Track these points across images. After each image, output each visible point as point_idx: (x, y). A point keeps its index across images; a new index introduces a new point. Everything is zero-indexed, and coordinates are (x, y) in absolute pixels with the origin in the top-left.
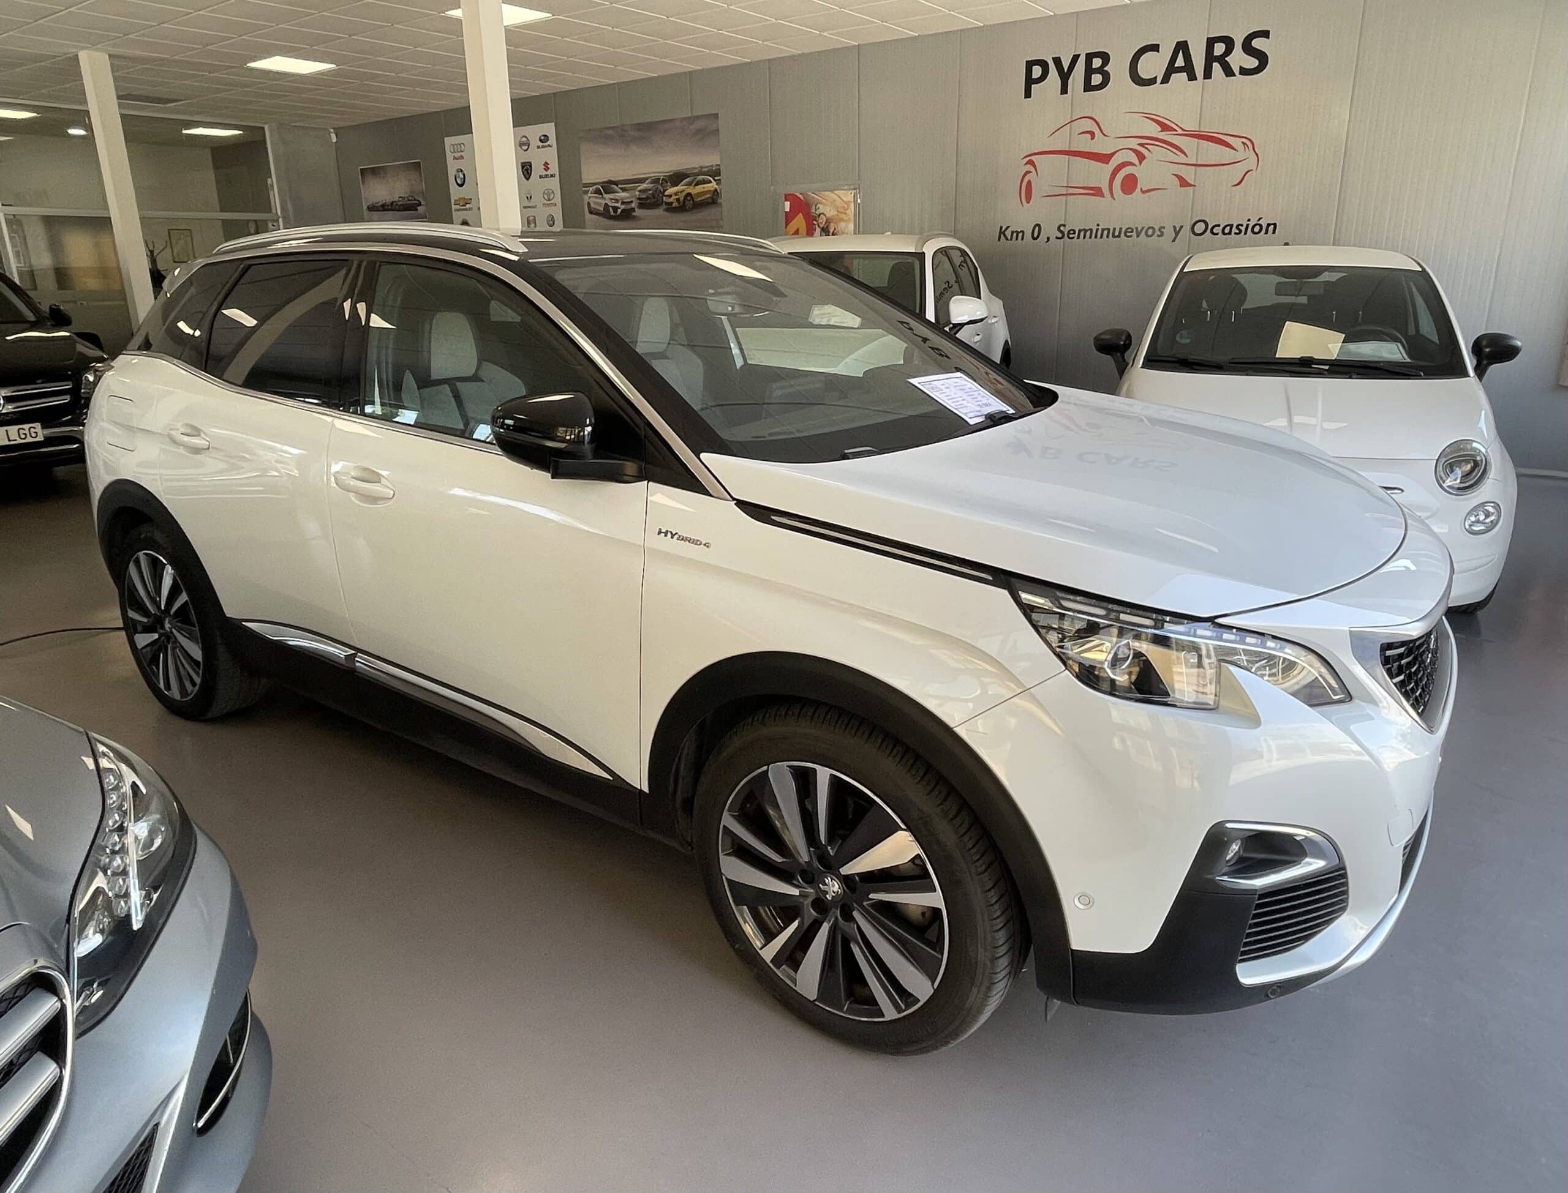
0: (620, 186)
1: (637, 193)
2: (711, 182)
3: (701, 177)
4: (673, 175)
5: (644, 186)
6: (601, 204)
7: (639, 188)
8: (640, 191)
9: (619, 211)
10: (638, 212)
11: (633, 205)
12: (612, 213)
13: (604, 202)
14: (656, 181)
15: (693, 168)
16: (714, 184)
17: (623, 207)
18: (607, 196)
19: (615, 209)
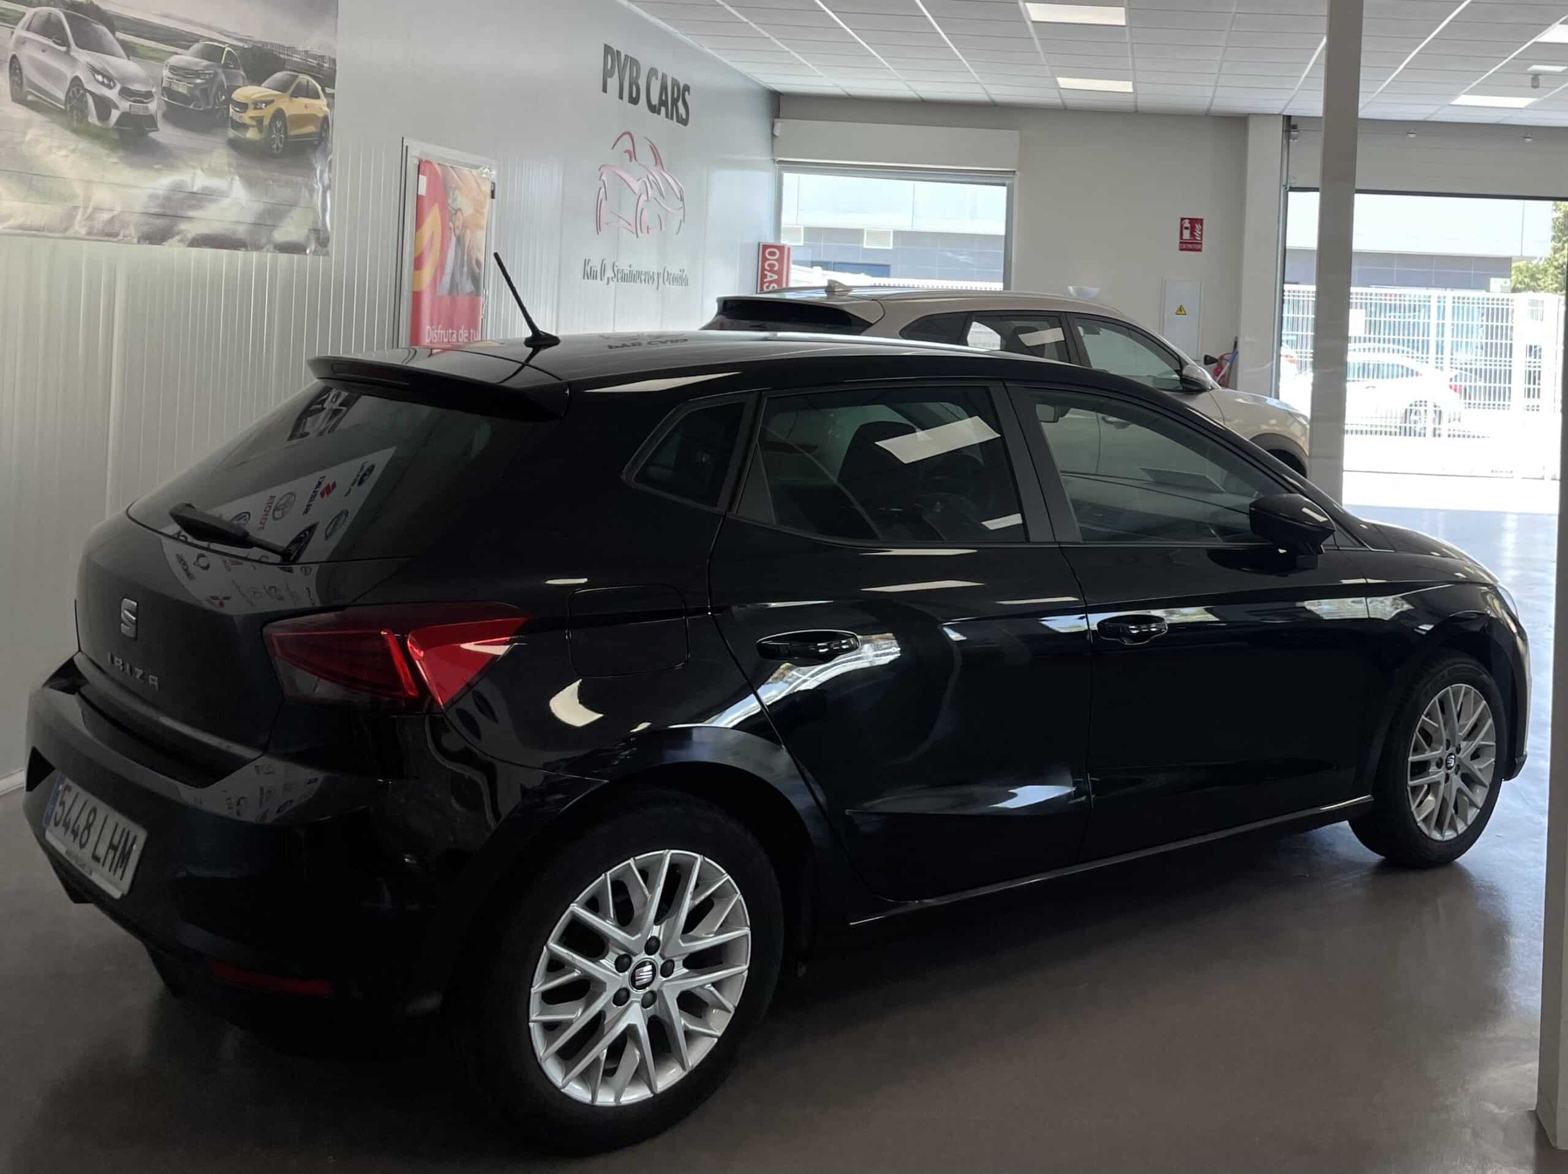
0: (119, 35)
1: (166, 73)
2: (318, 97)
3: (304, 78)
4: (251, 49)
5: (185, 58)
6: (65, 76)
7: (174, 60)
8: (173, 69)
9: (115, 114)
10: (165, 134)
11: (153, 106)
12: (93, 119)
13: (70, 75)
14: (212, 53)
15: (293, 50)
16: (322, 102)
17: (125, 105)
18: (84, 57)
19: (104, 106)
